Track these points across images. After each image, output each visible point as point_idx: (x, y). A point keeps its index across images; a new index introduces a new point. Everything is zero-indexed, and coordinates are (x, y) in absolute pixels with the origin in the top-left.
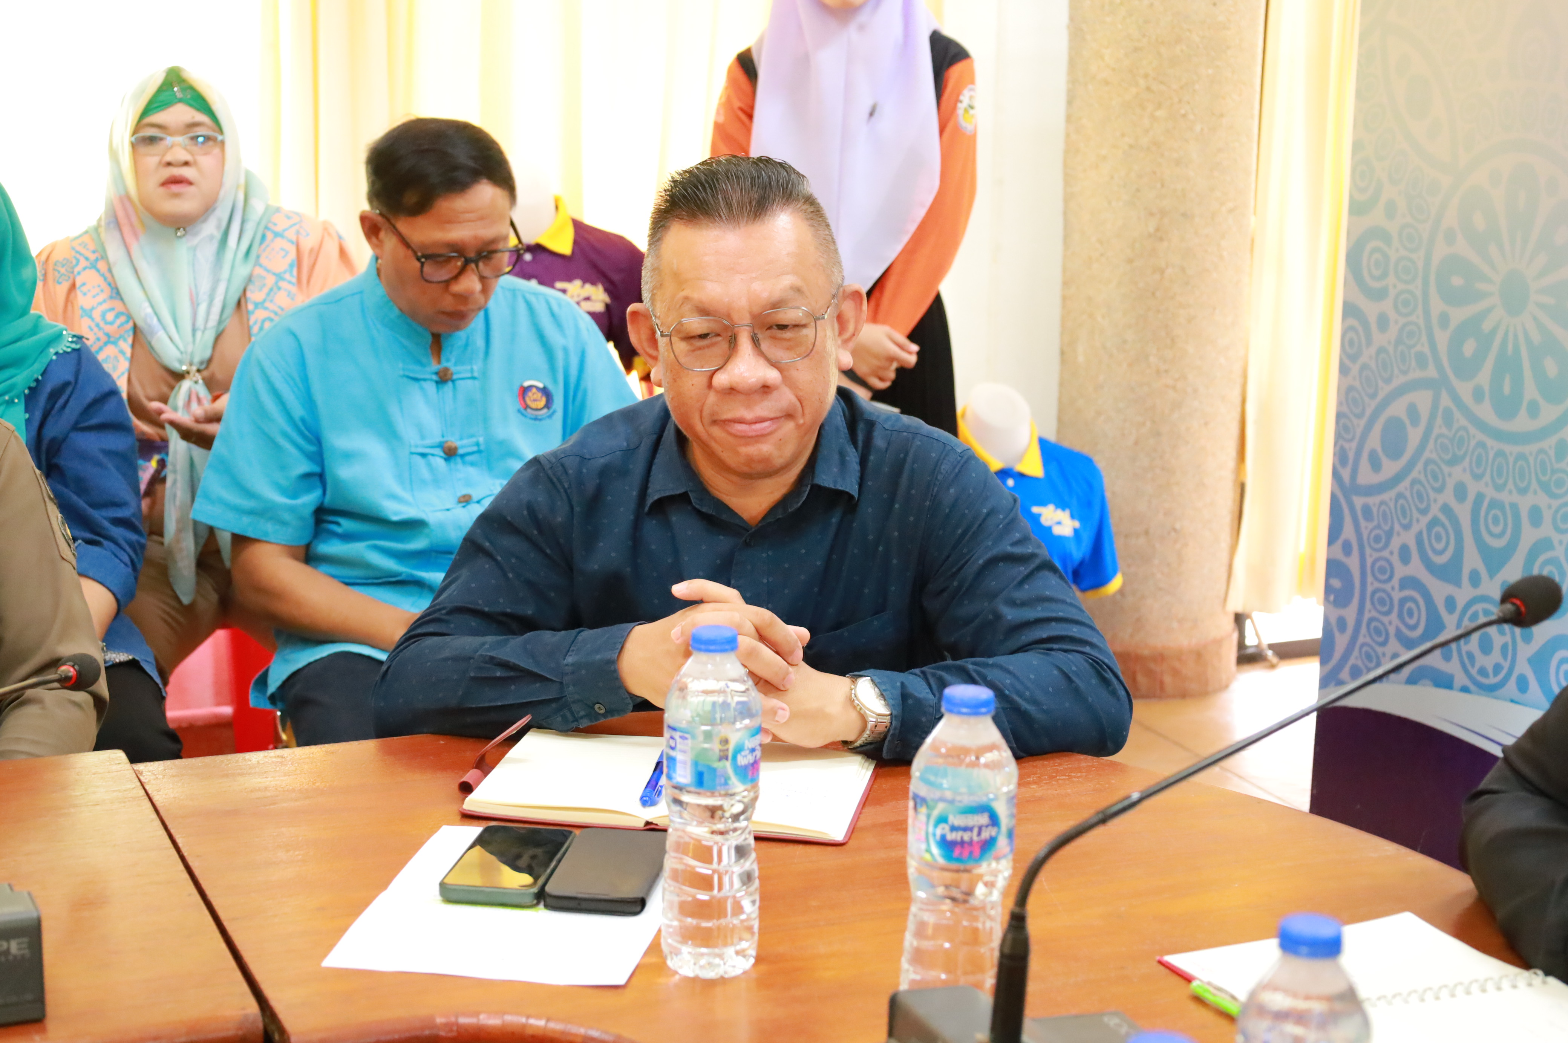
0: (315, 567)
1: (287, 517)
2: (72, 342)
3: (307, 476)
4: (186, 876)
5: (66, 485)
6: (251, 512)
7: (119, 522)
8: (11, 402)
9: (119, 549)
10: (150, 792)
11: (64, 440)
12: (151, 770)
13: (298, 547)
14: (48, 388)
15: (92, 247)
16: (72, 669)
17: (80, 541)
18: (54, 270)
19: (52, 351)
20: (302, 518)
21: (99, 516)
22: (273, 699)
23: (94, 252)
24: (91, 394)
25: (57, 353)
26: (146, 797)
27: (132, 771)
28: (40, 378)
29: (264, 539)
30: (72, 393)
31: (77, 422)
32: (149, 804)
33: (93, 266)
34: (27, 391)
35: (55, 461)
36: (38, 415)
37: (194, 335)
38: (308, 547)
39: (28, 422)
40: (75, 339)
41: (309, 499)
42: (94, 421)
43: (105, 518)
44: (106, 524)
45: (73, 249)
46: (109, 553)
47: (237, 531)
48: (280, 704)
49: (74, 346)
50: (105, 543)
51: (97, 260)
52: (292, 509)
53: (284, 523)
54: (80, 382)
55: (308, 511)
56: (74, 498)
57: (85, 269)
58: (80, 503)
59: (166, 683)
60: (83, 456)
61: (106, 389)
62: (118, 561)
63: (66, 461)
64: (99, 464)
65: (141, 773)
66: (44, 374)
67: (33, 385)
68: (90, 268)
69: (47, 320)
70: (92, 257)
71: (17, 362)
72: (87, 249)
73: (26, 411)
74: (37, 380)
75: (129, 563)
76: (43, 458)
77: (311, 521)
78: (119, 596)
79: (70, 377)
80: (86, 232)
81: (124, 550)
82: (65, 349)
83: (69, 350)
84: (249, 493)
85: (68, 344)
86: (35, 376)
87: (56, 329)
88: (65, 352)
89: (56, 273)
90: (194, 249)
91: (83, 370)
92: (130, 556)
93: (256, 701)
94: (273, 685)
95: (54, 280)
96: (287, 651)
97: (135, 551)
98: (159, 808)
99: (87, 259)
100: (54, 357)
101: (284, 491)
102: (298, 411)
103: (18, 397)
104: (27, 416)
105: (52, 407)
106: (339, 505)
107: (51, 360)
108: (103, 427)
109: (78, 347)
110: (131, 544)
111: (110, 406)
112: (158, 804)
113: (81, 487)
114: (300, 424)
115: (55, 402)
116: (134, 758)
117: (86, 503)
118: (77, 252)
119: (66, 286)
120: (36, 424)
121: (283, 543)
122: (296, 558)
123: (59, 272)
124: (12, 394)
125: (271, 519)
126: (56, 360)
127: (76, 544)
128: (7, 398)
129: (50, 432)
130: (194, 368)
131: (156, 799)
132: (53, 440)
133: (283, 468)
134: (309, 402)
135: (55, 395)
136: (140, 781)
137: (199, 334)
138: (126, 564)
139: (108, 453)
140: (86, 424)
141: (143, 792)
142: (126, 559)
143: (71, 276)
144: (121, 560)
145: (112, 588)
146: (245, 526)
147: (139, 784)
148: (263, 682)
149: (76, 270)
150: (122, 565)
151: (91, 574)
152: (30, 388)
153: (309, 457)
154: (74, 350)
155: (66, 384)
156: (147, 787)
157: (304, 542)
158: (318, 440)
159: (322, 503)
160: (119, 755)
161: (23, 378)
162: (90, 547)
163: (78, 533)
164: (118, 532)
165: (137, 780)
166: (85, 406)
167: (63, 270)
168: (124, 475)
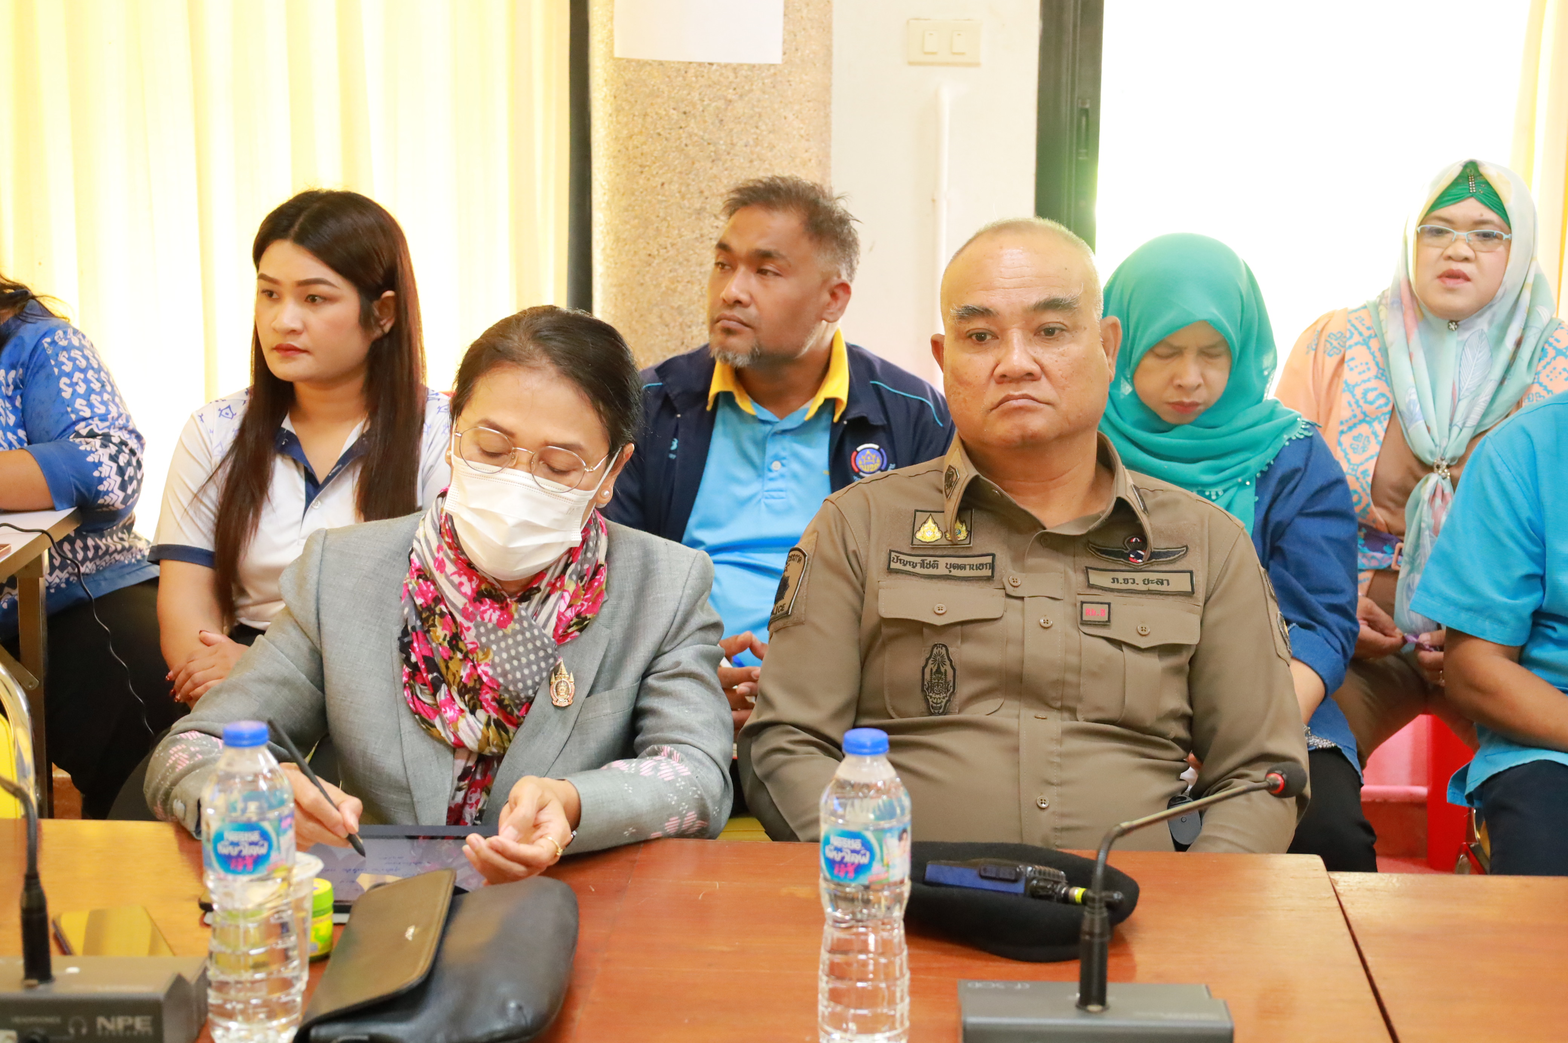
0: (1530, 670)
1: (1506, 616)
2: (1305, 429)
3: (1529, 577)
4: (1371, 997)
5: (1286, 568)
6: (1469, 609)
7: (1334, 608)
8: (1242, 485)
9: (1331, 635)
10: (1344, 904)
11: (1289, 524)
12: (1348, 880)
13: (1516, 647)
14: (1278, 473)
15: (1368, 323)
16: (1280, 778)
17: (1294, 624)
18: (1326, 341)
19: (1286, 437)
20: (1520, 618)
21: (1313, 600)
22: (1470, 798)
23: (1368, 328)
24: (1318, 482)
25: (1290, 440)
26: (1339, 909)
27: (1328, 880)
28: (1272, 463)
29: (1481, 637)
30: (1300, 479)
31: (1302, 508)
32: (1342, 917)
33: (1366, 343)
34: (1258, 475)
35: (1279, 544)
36: (1267, 499)
37: (1450, 430)
38: (1523, 648)
39: (1257, 504)
40: (1308, 427)
41: (1528, 602)
42: (1319, 508)
43: (1321, 603)
44: (1322, 610)
45: (1349, 321)
46: (1322, 639)
47: (1454, 626)
48: (1477, 803)
49: (1306, 433)
50: (1319, 628)
51: (1370, 337)
52: (1511, 609)
53: (1501, 622)
54: (1309, 469)
55: (1527, 612)
56: (1294, 581)
57: (1356, 344)
58: (1298, 586)
59: (1363, 767)
60: (1306, 542)
61: (1333, 477)
62: (1329, 647)
63: (1288, 545)
64: (1322, 552)
65: (1337, 883)
66: (1276, 458)
67: (1265, 469)
68: (1362, 345)
69: (1283, 407)
70: (1366, 333)
71: (1252, 446)
72: (1363, 325)
73: (1256, 495)
74: (1269, 465)
75: (1340, 651)
76: (1268, 541)
77: (1529, 622)
78: (1327, 681)
79: (1300, 464)
80: (1365, 307)
81: (1337, 637)
82: (1298, 435)
83: (1302, 437)
84: (1469, 590)
85: (1302, 431)
86: (1268, 461)
87: (1291, 416)
88: (1298, 439)
89: (1328, 345)
90: (1464, 343)
91: (1312, 458)
92: (1342, 643)
93: (1453, 797)
94: (1472, 783)
95: (1324, 352)
96: (1490, 750)
97: (1347, 638)
98: (1351, 923)
99: (1361, 334)
100: (1287, 444)
101: (1503, 591)
102: (1525, 512)
103: (1250, 480)
104: (1257, 498)
105: (1281, 492)
106: (1556, 610)
107: (1284, 446)
108: (1325, 514)
109: (1310, 434)
110: (1344, 631)
111: (1337, 492)
112: (1350, 917)
113: (1301, 572)
114: (1527, 525)
115: (1284, 488)
116: (1332, 866)
117: (1305, 587)
118: (1353, 326)
119: (1336, 359)
120: (1264, 507)
121: (1500, 642)
122: (1511, 659)
123: (1331, 344)
124: (1244, 477)
125: (1489, 617)
126: (1289, 446)
127: (1290, 627)
128: (1240, 480)
129: (1277, 516)
130: (1445, 463)
131: (1350, 912)
132: (1279, 524)
133: (1506, 567)
134: (1538, 504)
135: (1284, 481)
136: (1335, 891)
137: (1455, 430)
138: (1337, 651)
139: (1330, 540)
140: (1311, 510)
141: (1336, 903)
142: (1338, 646)
143: (1343, 350)
144: (1332, 646)
145: (1321, 673)
146: (1462, 622)
147: (1334, 894)
148: (1462, 778)
149: (1348, 344)
150: (1333, 651)
151: (1302, 658)
152: (1262, 472)
153: (1532, 557)
154: (1306, 437)
155: (1296, 471)
156: (1342, 899)
157: (1520, 644)
158: (1541, 541)
159: (1541, 606)
160: (1316, 861)
161: (1256, 462)
162: (1303, 630)
163: (1292, 616)
164: (1332, 618)
165: (1332, 890)
166: (1312, 492)
167: (1335, 343)
168: (1343, 562)
